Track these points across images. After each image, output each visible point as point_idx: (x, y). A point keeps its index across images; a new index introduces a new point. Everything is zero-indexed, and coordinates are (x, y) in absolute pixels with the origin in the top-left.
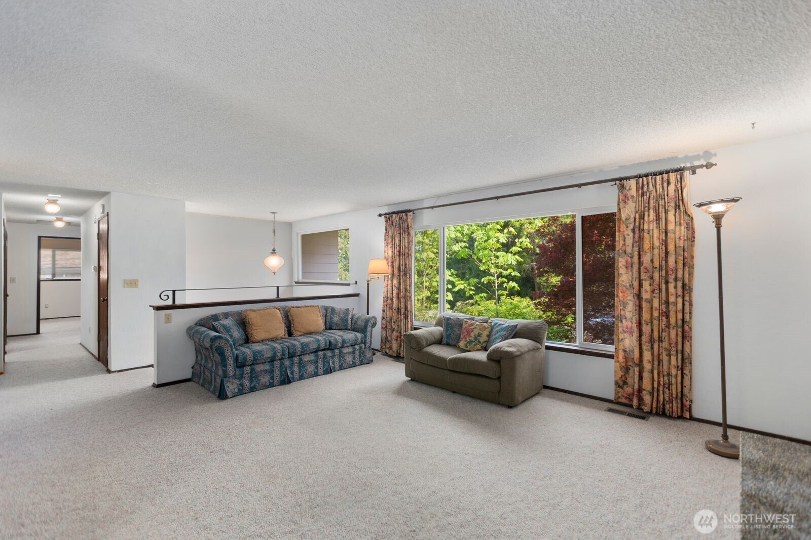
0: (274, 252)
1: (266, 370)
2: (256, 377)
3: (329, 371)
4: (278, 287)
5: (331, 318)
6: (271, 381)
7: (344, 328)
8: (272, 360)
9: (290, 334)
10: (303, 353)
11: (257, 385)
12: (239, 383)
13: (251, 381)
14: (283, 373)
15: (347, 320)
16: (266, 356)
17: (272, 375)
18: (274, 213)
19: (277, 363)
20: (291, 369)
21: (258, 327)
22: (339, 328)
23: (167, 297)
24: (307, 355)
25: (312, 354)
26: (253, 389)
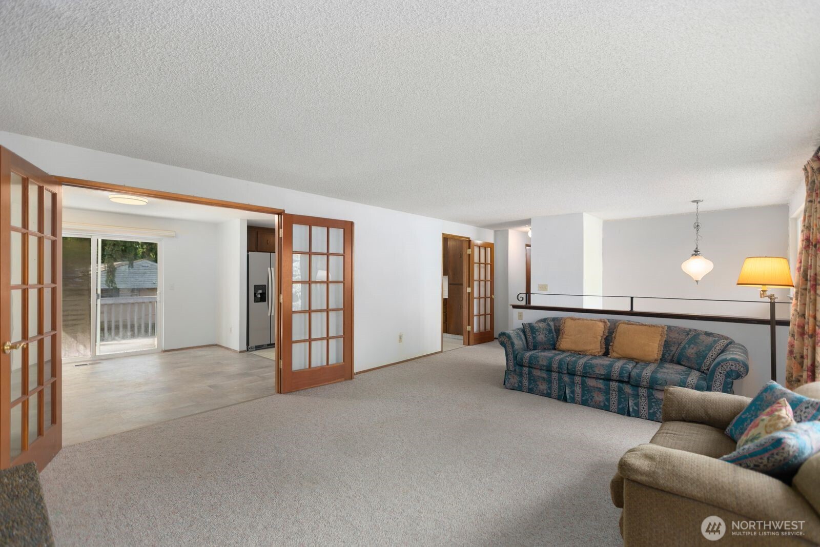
0: (696, 253)
1: (544, 378)
2: (535, 381)
3: (625, 412)
4: (632, 298)
5: (684, 348)
6: (549, 391)
7: (697, 367)
8: (549, 370)
9: (606, 354)
10: (585, 375)
11: (535, 388)
12: (519, 380)
13: (530, 383)
14: (562, 388)
15: (705, 357)
16: (541, 363)
17: (549, 386)
18: (697, 202)
19: (555, 375)
20: (571, 388)
21: (568, 336)
22: (689, 365)
23: (521, 298)
24: (594, 380)
25: (601, 381)
26: (530, 391)
